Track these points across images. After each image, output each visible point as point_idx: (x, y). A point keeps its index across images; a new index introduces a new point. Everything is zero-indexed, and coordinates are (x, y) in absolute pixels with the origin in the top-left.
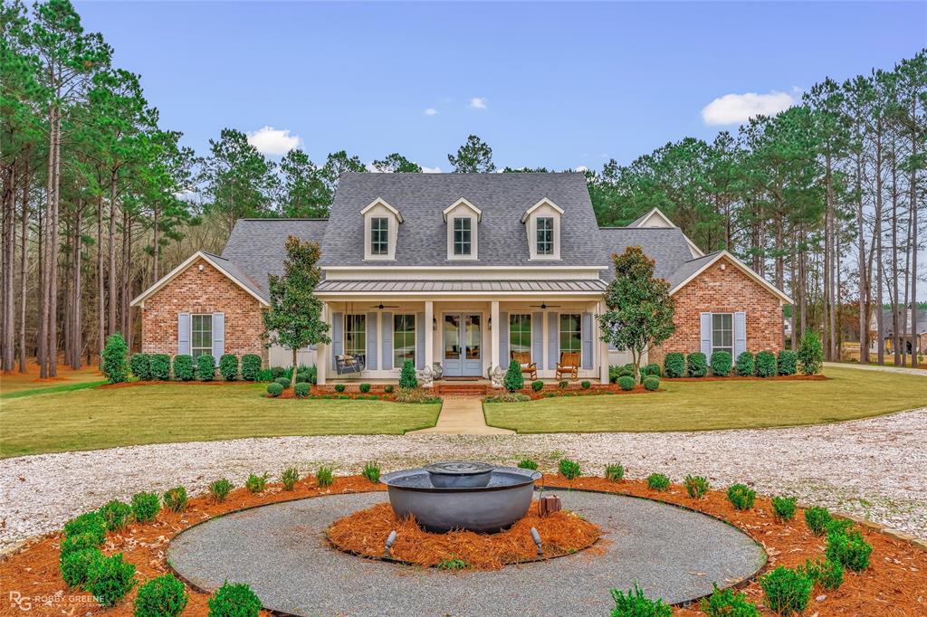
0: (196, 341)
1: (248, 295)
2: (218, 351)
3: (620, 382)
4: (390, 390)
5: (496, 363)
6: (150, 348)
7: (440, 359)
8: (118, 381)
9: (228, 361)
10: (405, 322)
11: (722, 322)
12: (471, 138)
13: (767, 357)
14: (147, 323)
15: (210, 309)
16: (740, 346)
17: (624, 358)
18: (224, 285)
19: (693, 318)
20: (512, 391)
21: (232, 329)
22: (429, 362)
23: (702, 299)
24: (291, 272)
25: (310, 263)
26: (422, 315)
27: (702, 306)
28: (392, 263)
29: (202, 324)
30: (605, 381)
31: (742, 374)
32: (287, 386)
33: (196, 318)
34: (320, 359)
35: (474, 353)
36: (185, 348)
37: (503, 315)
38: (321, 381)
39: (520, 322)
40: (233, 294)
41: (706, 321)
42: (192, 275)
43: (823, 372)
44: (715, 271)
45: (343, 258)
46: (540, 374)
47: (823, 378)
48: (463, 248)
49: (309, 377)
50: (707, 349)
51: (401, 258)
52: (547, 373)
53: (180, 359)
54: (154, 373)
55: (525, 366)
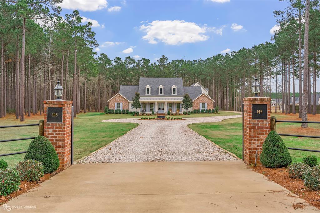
0: (118, 107)
1: (126, 100)
2: (121, 109)
3: (185, 114)
4: (150, 115)
5: (166, 111)
6: (110, 108)
7: (158, 110)
8: (106, 113)
9: (123, 110)
10: (152, 104)
11: (203, 104)
12: (163, 56)
13: (210, 110)
14: (110, 104)
15: (120, 102)
16: (206, 108)
17: (185, 110)
18: (122, 98)
19: (198, 104)
20: (168, 115)
21: (124, 105)
22: (156, 111)
23: (200, 101)
24: (136, 98)
25: (138, 96)
26: (155, 103)
27: (200, 102)
28: (150, 95)
29: (119, 104)
30: (183, 114)
31: (206, 113)
32: (135, 114)
33: (118, 104)
34: (139, 110)
35: (163, 109)
36: (116, 108)
37: (167, 103)
38: (140, 114)
39: (170, 104)
40: (124, 100)
41: (201, 104)
42: (117, 97)
43: (219, 113)
44: (202, 96)
45: (142, 94)
46: (173, 113)
47: (218, 113)
48: (161, 93)
49: (138, 113)
50: (201, 109)
51: (152, 94)
52: (174, 113)
53: (116, 110)
54: (111, 112)
55: (171, 111)
